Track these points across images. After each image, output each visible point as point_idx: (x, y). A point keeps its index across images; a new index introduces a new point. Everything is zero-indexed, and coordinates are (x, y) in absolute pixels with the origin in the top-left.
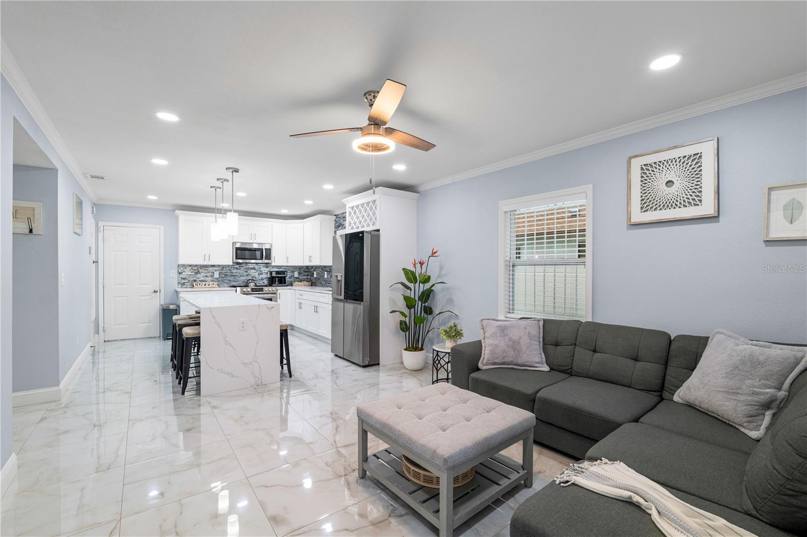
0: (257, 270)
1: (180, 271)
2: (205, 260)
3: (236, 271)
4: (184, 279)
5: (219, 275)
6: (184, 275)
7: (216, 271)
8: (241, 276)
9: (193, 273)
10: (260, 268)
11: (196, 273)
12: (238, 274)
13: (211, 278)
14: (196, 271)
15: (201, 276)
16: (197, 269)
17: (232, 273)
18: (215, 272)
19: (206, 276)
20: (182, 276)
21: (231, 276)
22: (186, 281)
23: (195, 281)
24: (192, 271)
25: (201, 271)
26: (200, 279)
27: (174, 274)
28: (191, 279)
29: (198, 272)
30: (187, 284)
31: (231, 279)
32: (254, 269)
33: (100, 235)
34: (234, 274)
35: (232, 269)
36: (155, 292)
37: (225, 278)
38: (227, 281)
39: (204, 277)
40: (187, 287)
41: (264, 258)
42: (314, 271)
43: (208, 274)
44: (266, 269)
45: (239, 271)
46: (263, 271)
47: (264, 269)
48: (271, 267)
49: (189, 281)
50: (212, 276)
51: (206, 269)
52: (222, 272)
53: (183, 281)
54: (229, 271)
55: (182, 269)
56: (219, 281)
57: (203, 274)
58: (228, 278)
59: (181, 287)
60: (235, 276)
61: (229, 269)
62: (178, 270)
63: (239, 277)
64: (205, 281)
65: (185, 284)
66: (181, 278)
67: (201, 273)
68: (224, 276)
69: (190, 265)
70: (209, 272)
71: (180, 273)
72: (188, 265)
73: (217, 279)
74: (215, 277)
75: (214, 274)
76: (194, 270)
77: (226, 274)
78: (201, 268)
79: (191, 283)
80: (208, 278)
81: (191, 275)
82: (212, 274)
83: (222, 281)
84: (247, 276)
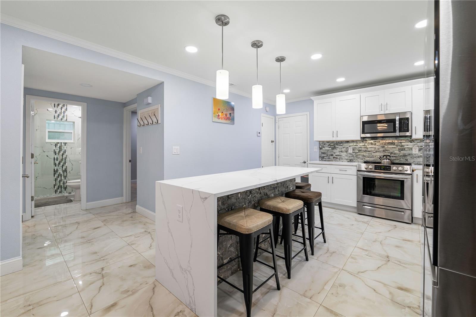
0: (397, 145)
1: (320, 147)
2: (333, 137)
3: (371, 146)
4: (324, 153)
5: (353, 150)
6: (324, 150)
7: (350, 146)
8: (376, 152)
9: (331, 149)
10: (401, 143)
11: (333, 149)
12: (373, 149)
13: (345, 153)
14: (333, 147)
15: (337, 152)
16: (334, 145)
17: (367, 148)
18: (349, 148)
19: (341, 151)
20: (322, 151)
21: (365, 151)
22: (325, 155)
23: (332, 155)
24: (329, 146)
25: (337, 146)
26: (336, 154)
27: (316, 149)
28: (329, 153)
29: (334, 148)
30: (326, 157)
31: (365, 154)
32: (393, 144)
33: (277, 124)
34: (369, 149)
35: (367, 144)
36: (305, 162)
37: (359, 154)
38: (361, 157)
39: (339, 152)
40: (326, 161)
41: (397, 131)
43: (343, 150)
44: (409, 144)
45: (373, 146)
46: (405, 147)
47: (407, 144)
48: (418, 141)
49: (327, 155)
50: (347, 151)
51: (341, 144)
52: (355, 148)
53: (323, 155)
54: (364, 147)
55: (322, 145)
56: (353, 156)
57: (338, 149)
58: (362, 154)
59: (322, 160)
60: (369, 151)
61: (364, 144)
62: (319, 146)
63: (374, 153)
64: (340, 156)
65: (325, 158)
66: (322, 153)
67: (337, 149)
68: (358, 151)
69: (328, 142)
70: (343, 148)
71: (321, 149)
72: (326, 141)
73: (351, 155)
74: (349, 152)
75: (348, 149)
76: (331, 146)
77: (360, 150)
78: (337, 144)
79: (329, 157)
80: (342, 153)
81: (329, 150)
82: (346, 149)
83: (356, 156)
84: (384, 152)
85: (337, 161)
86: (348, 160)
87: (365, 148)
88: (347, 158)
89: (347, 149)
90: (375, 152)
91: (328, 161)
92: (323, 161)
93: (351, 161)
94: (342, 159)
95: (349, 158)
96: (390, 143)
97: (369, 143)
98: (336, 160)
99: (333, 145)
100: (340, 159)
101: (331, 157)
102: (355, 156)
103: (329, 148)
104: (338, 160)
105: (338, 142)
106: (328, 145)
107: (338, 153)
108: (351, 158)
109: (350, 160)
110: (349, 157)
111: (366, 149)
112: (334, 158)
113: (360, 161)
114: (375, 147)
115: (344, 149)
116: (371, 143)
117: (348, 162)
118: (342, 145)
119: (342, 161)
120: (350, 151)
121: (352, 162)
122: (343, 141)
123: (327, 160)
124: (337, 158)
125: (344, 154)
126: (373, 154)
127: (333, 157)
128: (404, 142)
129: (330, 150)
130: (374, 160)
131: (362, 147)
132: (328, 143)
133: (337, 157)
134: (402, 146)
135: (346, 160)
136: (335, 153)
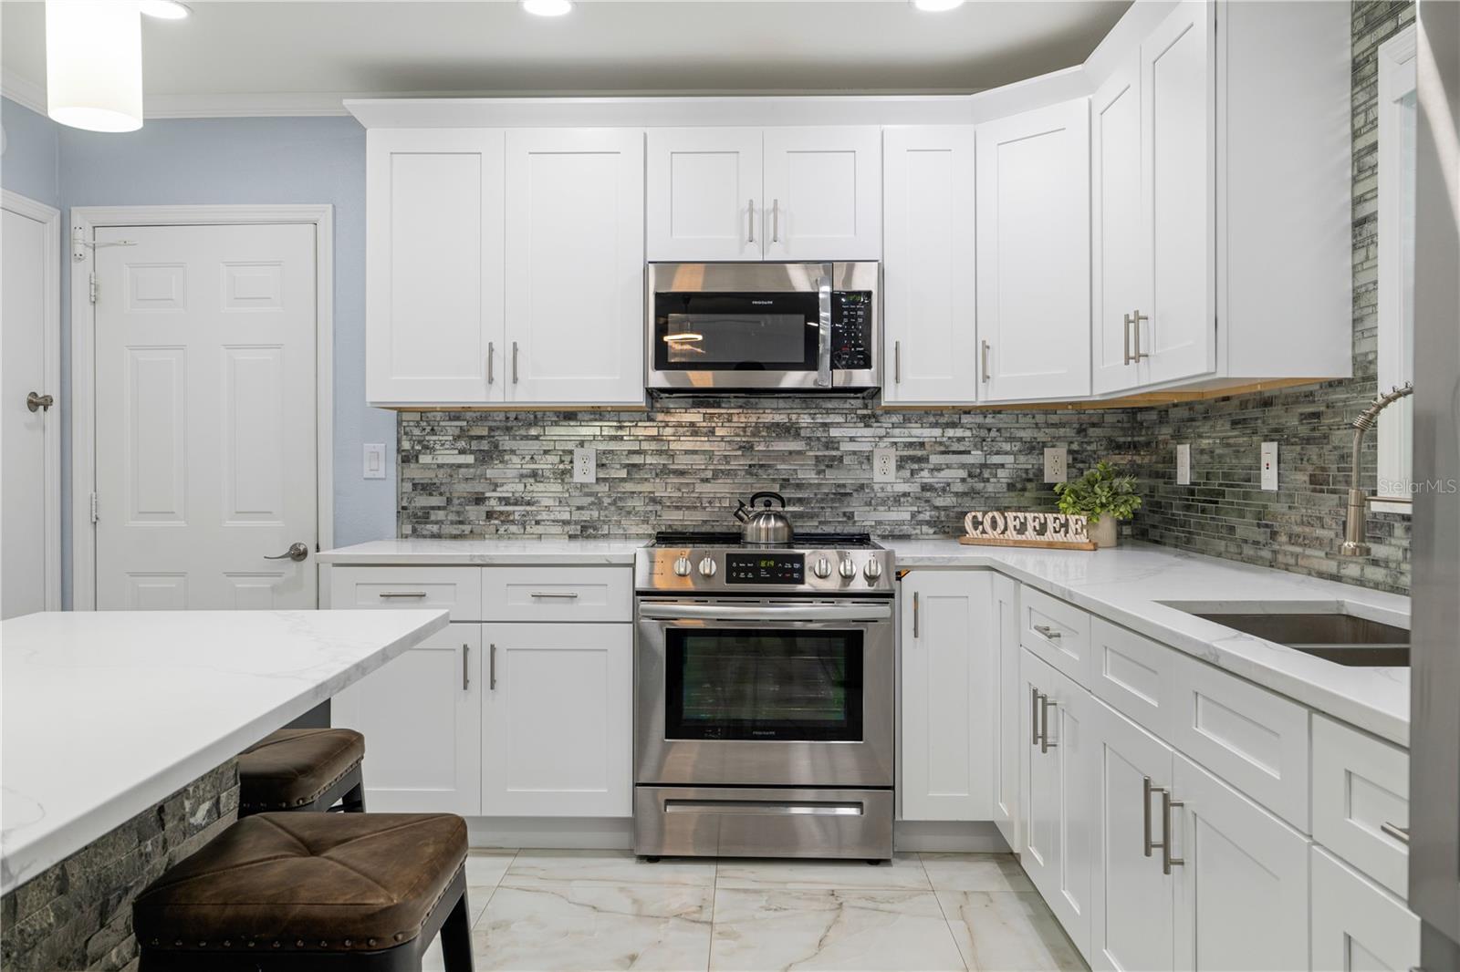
0: (809, 441)
1: (406, 445)
2: (491, 380)
3: (688, 443)
4: (425, 488)
5: (601, 466)
6: (427, 467)
7: (582, 445)
8: (715, 475)
9: (470, 459)
10: (825, 425)
11: (485, 458)
12: (699, 461)
13: (556, 487)
14: (485, 445)
15: (507, 478)
16: (488, 432)
17: (671, 455)
18: (578, 452)
19: (534, 474)
20: (414, 472)
21: (664, 472)
22: (435, 501)
23: (479, 500)
24: (462, 444)
25: (506, 443)
26: (505, 491)
27: (378, 462)
28: (462, 489)
29: (493, 453)
30: (441, 515)
31: (661, 489)
32: (789, 430)
33: (80, 272)
34: (682, 462)
35: (669, 431)
36: (298, 554)
37: (629, 487)
38: (638, 507)
39: (522, 476)
41: (826, 360)
42: (1179, 437)
43: (545, 464)
44: (862, 432)
45: (701, 444)
46: (846, 447)
47: (852, 432)
48: (895, 419)
49: (449, 501)
50: (563, 475)
51: (533, 432)
52: (611, 452)
53: (423, 501)
54: (653, 446)
55: (417, 432)
56: (598, 504)
57: (515, 459)
58: (646, 487)
59: (414, 530)
60: (682, 473)
61: (654, 432)
62: (399, 441)
63: (706, 480)
64: (529, 504)
65: (433, 518)
66: (415, 486)
67: (507, 457)
68: (623, 474)
69: (455, 414)
70: (546, 452)
71: (406, 458)
72: (443, 411)
73: (587, 495)
74: (578, 477)
75: (571, 462)
76: (472, 438)
77: (634, 465)
78: (508, 429)
79: (458, 513)
80: (540, 487)
81: (460, 466)
82: (562, 462)
83: (614, 503)
84: (751, 474)
85: (511, 536)
86: (575, 529)
87: (660, 452)
88: (566, 516)
89: (567, 459)
90: (709, 474)
91: (455, 537)
92: (424, 537)
93: (586, 531)
94: (537, 523)
95: (577, 516)
96: (778, 424)
97: (679, 425)
98: (502, 531)
99: (485, 433)
100: (524, 525)
101: (474, 512)
102: (607, 501)
103: (462, 452)
104: (513, 528)
105: (512, 416)
106: (457, 432)
107: (512, 488)
108: (585, 515)
109: (584, 528)
110: (579, 508)
111: (663, 460)
112: (490, 515)
113: (634, 530)
114: (707, 447)
115: (550, 458)
116: (692, 424)
117: (571, 537)
118: (537, 438)
119: (540, 537)
120: (585, 472)
121: (595, 537)
122: (544, 411)
123: (448, 529)
124: (506, 519)
125: (547, 493)
126: (700, 488)
127: (483, 509)
128: (838, 425)
129: (467, 466)
130: (705, 522)
131: (645, 446)
132: (457, 418)
133: (509, 514)
134: (831, 444)
135: (557, 529)
136: (496, 485)
